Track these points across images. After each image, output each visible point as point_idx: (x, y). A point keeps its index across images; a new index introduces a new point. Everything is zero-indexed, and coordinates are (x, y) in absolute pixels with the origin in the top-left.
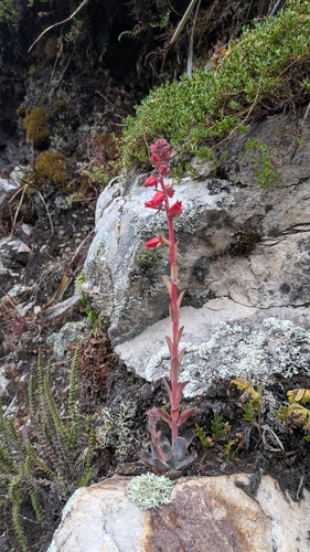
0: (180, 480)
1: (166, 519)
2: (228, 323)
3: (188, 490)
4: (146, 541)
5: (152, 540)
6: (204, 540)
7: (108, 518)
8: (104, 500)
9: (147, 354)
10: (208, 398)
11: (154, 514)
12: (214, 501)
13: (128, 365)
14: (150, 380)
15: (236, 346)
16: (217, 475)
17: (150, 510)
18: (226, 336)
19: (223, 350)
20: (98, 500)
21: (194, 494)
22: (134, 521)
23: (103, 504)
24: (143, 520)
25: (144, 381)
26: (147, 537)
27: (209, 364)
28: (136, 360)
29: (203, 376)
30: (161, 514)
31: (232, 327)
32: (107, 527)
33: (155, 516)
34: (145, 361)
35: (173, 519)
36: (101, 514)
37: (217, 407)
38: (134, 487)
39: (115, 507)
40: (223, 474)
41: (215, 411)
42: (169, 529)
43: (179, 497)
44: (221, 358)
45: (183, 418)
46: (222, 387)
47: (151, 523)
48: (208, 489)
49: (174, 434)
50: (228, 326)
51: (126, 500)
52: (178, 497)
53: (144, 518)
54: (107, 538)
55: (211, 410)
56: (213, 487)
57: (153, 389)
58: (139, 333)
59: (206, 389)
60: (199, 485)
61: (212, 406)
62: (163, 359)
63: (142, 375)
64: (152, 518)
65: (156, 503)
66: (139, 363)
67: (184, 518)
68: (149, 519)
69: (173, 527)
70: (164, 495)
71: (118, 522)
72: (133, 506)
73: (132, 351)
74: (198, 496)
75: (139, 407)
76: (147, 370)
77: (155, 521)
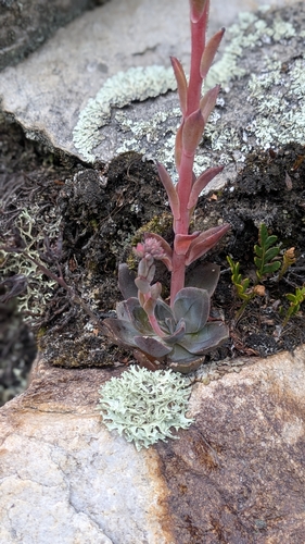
0: (203, 375)
1: (190, 458)
2: (260, 16)
3: (225, 394)
4: (160, 510)
5: (169, 504)
6: (269, 485)
7: (75, 480)
8: (55, 443)
9: (70, 98)
10: (240, 196)
11: (164, 452)
12: (279, 410)
13: (27, 125)
14: (91, 159)
15: (285, 71)
16: (271, 354)
17: (154, 446)
18: (257, 49)
19: (256, 82)
20: (46, 447)
21: (240, 401)
22: (129, 474)
23: (57, 453)
24: (145, 470)
25: (75, 161)
26: (160, 502)
27: (228, 117)
28: (45, 112)
29: (218, 145)
30: (177, 449)
31: (270, 24)
32: (76, 499)
33: (166, 457)
34: (68, 115)
35: (202, 456)
36: (57, 476)
37: (263, 216)
38: (114, 405)
39: (84, 454)
40: (281, 348)
41: (259, 224)
42: (197, 475)
43: (208, 410)
44: (256, 102)
45: (200, 248)
46: (275, 170)
47: (163, 472)
48: (266, 387)
49: (177, 280)
50: (261, 25)
51: (102, 436)
52: (206, 410)
53: (146, 465)
54: (82, 522)
55: (249, 223)
56: (272, 380)
57: (103, 180)
58: (39, 47)
59: (233, 176)
60: (249, 382)
61: (251, 213)
62: (114, 108)
63: (67, 147)
64: (161, 460)
65: (166, 431)
66: (54, 118)
67: (221, 449)
68: (155, 465)
69: (203, 470)
70: (176, 408)
71: (97, 483)
72: (119, 445)
73: (29, 91)
74: (250, 406)
75: (67, 219)
76: (77, 137)
77: (169, 467)
